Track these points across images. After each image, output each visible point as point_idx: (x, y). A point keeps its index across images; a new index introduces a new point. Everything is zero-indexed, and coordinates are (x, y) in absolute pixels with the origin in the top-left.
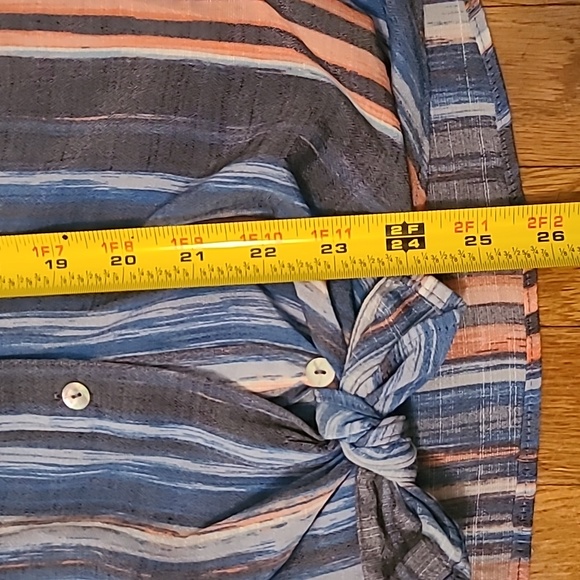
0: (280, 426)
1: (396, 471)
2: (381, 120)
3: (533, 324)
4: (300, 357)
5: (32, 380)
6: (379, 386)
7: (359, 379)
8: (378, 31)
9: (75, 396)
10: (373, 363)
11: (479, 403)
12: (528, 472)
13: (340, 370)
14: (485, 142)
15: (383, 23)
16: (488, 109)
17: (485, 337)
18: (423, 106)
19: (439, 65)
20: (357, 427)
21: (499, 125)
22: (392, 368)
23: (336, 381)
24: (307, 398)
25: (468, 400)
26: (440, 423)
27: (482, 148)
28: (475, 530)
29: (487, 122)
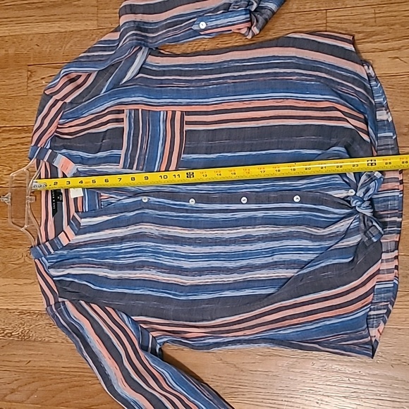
0: (343, 204)
1: (368, 213)
2: (366, 137)
3: (401, 182)
4: (347, 190)
5: (287, 195)
6: (364, 195)
7: (360, 193)
8: (365, 117)
9: (297, 199)
10: (363, 190)
11: (388, 200)
12: (401, 216)
13: (356, 192)
14: (390, 142)
15: (366, 116)
16: (391, 134)
17: (390, 185)
18: (376, 135)
19: (380, 124)
20: (359, 203)
21: (394, 138)
22: (367, 191)
23: (355, 194)
24: (348, 199)
25: (386, 200)
26: (379, 205)
27: (389, 143)
28: (388, 229)
29: (391, 137)
